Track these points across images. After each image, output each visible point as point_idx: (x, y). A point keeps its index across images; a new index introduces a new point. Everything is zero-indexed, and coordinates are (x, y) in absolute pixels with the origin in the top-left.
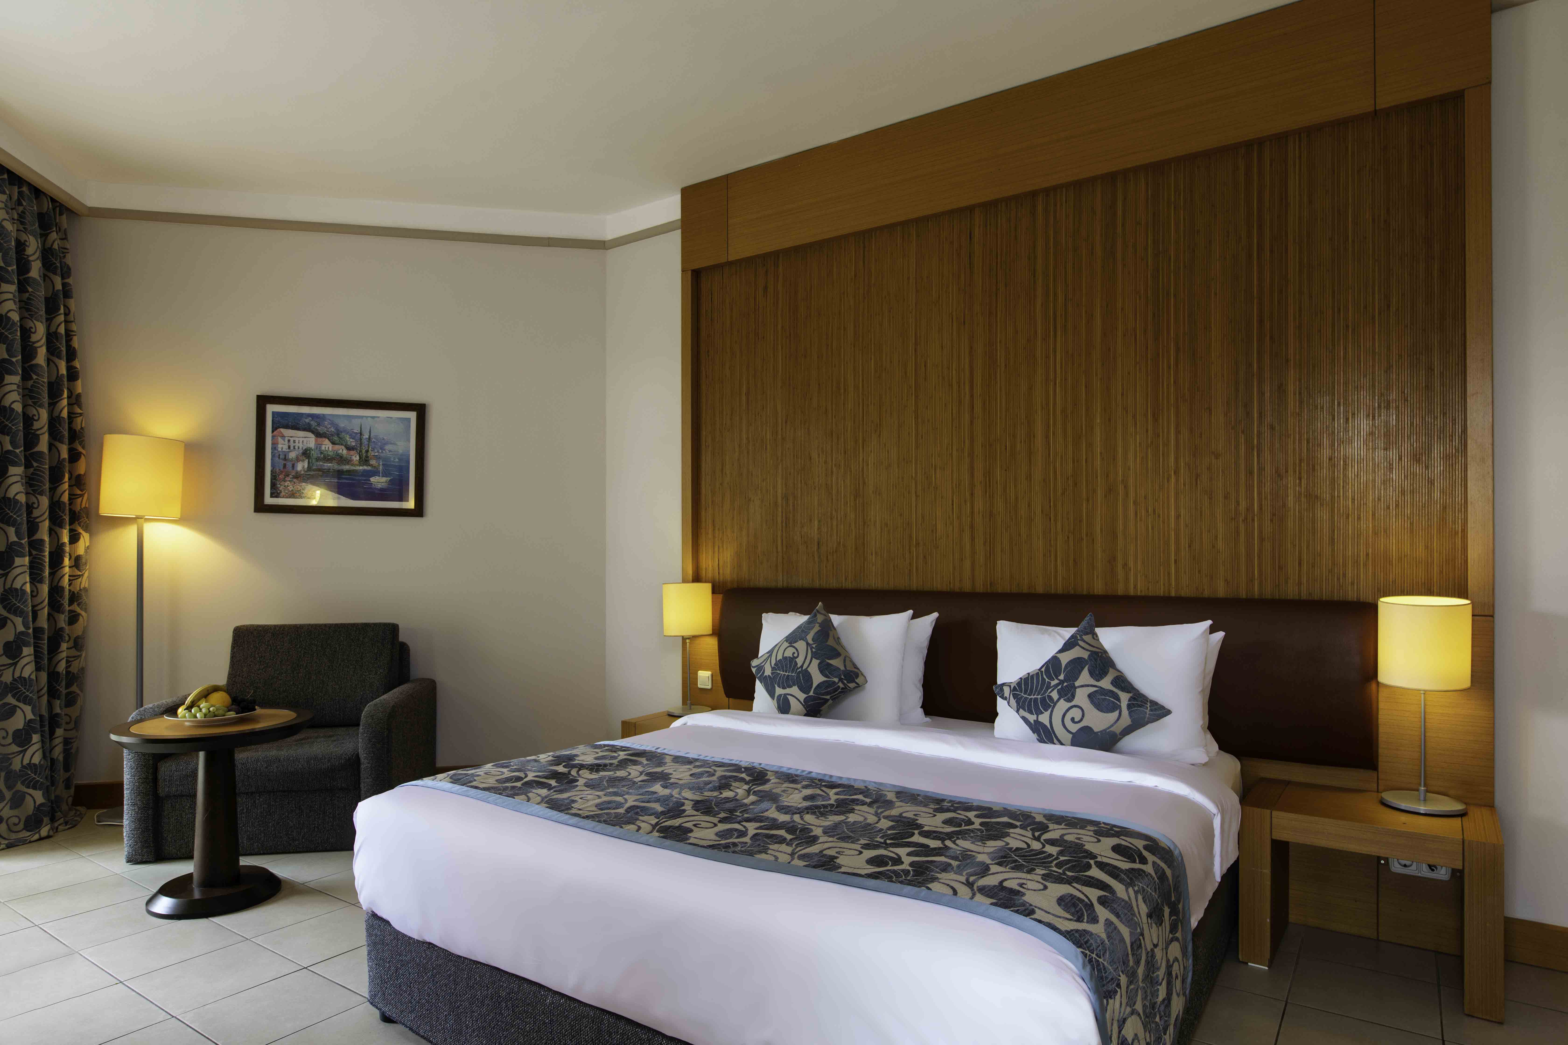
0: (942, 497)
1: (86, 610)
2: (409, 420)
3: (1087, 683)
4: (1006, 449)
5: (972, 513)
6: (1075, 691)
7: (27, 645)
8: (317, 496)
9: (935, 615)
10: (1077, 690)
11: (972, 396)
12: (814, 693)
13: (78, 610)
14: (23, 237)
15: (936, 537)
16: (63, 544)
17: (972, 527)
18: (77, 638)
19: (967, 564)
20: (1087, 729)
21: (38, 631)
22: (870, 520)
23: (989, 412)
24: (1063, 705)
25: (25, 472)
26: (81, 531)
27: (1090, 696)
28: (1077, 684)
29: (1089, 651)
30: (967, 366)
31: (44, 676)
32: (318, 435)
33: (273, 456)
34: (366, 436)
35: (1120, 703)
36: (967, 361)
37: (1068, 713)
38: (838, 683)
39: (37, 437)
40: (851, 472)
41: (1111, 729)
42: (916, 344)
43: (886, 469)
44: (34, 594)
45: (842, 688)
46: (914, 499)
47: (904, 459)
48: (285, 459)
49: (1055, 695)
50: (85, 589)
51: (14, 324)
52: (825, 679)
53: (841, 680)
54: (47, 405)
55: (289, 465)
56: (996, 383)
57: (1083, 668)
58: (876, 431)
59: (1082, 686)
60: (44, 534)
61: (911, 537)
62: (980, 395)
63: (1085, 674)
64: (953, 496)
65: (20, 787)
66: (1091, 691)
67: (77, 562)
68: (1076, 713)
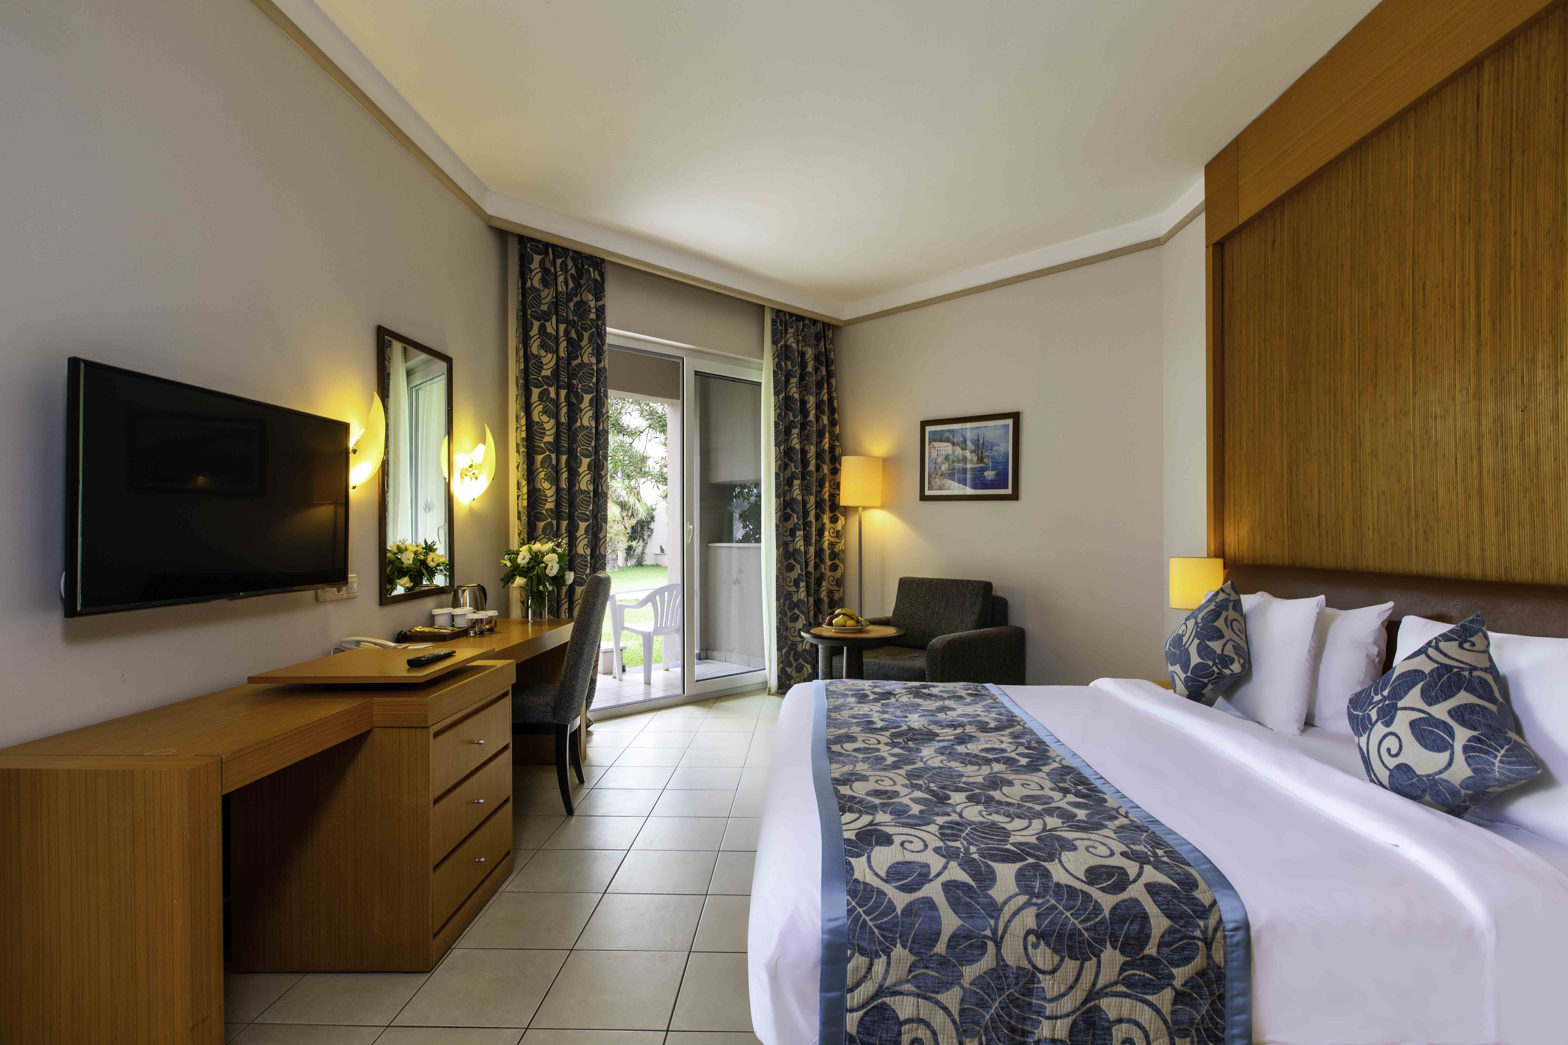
0: (1444, 455)
1: (843, 563)
2: (1007, 426)
3: (1413, 706)
4: (1523, 381)
5: (1480, 472)
6: (1396, 713)
7: (802, 581)
8: (956, 488)
9: (1391, 604)
10: (1399, 712)
11: (1478, 316)
12: (1191, 674)
13: (838, 563)
14: (805, 349)
15: (1437, 507)
16: (825, 523)
17: (1480, 492)
18: (838, 580)
19: (1475, 541)
20: (1404, 768)
21: (808, 574)
22: (1367, 488)
23: (1500, 334)
24: (1379, 730)
25: (801, 483)
26: (839, 515)
27: (1413, 724)
28: (1400, 704)
29: (1437, 662)
30: (1472, 278)
31: (811, 600)
32: (953, 444)
33: (929, 461)
34: (981, 442)
35: (1453, 741)
36: (1472, 270)
37: (1384, 741)
38: (1213, 666)
39: (809, 462)
40: (1348, 433)
41: (1441, 776)
42: (1414, 264)
43: (1383, 425)
44: (806, 553)
45: (1218, 673)
46: (1412, 459)
47: (1401, 411)
48: (936, 463)
49: (1374, 714)
50: (843, 551)
51: (796, 400)
52: (1201, 661)
53: (1215, 664)
54: (815, 444)
55: (938, 467)
56: (1510, 291)
57: (1414, 685)
58: (1372, 380)
59: (1405, 709)
60: (812, 518)
61: (1409, 508)
62: (1489, 312)
63: (1416, 691)
64: (1456, 452)
65: (801, 661)
66: (1415, 718)
67: (838, 534)
68: (1391, 743)
